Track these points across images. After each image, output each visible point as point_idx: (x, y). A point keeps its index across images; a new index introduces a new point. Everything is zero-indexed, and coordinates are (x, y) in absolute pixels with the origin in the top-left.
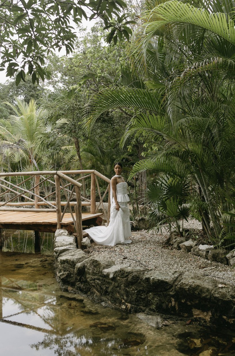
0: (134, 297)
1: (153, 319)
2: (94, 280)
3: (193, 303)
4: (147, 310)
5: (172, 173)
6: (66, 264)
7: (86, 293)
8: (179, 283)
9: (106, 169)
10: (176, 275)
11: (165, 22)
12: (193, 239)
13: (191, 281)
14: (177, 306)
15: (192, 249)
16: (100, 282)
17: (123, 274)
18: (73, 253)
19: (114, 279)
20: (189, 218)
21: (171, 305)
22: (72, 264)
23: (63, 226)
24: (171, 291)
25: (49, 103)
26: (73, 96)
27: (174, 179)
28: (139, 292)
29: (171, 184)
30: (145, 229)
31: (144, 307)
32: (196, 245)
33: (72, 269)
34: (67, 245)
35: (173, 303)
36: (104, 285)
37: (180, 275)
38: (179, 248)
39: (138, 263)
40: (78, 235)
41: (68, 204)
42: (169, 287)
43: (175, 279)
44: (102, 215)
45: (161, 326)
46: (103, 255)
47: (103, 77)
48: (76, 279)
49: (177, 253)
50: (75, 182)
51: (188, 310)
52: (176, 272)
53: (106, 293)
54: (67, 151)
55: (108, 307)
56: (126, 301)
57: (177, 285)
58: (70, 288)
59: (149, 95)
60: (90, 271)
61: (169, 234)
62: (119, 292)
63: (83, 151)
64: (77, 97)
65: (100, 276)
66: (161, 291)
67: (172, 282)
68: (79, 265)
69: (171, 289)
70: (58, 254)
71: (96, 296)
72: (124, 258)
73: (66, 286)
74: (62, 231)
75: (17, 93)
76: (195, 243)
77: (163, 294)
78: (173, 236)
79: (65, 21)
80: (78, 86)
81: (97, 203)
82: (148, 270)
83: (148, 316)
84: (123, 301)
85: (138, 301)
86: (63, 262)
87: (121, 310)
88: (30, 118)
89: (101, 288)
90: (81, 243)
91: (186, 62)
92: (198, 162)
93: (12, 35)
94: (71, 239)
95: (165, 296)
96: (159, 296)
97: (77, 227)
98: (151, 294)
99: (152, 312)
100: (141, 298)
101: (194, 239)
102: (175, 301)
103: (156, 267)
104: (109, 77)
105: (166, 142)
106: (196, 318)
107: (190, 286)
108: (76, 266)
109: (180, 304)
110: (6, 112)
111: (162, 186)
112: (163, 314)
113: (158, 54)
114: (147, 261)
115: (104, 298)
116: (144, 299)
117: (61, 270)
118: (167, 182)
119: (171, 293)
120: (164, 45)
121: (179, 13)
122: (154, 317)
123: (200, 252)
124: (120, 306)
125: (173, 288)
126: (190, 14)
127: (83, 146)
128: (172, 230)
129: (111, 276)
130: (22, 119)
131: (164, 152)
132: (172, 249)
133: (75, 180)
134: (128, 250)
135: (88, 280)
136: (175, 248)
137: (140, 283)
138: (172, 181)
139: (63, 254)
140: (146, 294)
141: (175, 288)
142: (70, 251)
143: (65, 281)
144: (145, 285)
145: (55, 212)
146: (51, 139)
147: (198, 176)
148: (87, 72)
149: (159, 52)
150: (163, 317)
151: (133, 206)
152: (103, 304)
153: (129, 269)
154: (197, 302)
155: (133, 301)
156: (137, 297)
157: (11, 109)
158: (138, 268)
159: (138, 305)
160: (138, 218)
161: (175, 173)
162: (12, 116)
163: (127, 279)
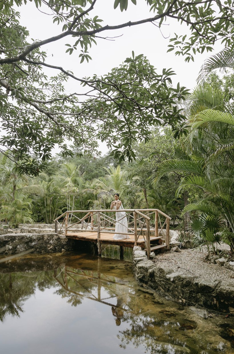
0: (188, 295)
1: (201, 312)
2: (160, 281)
3: (229, 303)
4: (197, 305)
5: (210, 213)
6: (142, 269)
7: (155, 289)
8: (219, 288)
9: (163, 208)
10: (217, 282)
11: (204, 122)
12: (224, 257)
13: (227, 287)
14: (217, 304)
15: (224, 264)
16: (164, 283)
17: (180, 279)
18: (146, 263)
19: (173, 282)
20: (221, 242)
21: (214, 303)
22: (146, 270)
23: (138, 244)
24: (214, 293)
25: (129, 168)
26: (143, 163)
27: (210, 216)
28: (191, 292)
29: (208, 220)
30: (191, 248)
31: (195, 302)
32: (227, 261)
33: (146, 273)
34: (142, 257)
35: (215, 302)
36: (167, 285)
37: (219, 283)
38: (215, 263)
39: (188, 272)
40: (148, 250)
41: (142, 230)
42: (211, 291)
43: (216, 285)
44: (162, 238)
45: (207, 317)
46: (164, 264)
47: (164, 154)
48: (149, 279)
49: (215, 266)
50: (146, 216)
51: (226, 307)
52: (216, 280)
53: (168, 290)
54: (139, 196)
55: (170, 300)
56: (182, 297)
57: (217, 290)
58: (144, 285)
59: (194, 165)
60: (158, 275)
61: (208, 252)
62: (177, 291)
63: (148, 196)
64: (145, 164)
65: (164, 279)
66: (206, 293)
67: (214, 287)
68: (150, 271)
69: (214, 292)
70: (136, 262)
71: (162, 292)
72: (178, 268)
73: (142, 284)
74: (138, 247)
75: (110, 162)
76: (226, 260)
77: (208, 295)
78: (210, 254)
79: (144, 125)
80: (148, 159)
81: (159, 230)
82: (197, 277)
83: (197, 309)
84: (180, 297)
85: (190, 298)
86: (140, 268)
87: (179, 303)
88: (117, 176)
89: (165, 287)
90: (150, 256)
91: (216, 143)
92: (227, 206)
93: (113, 133)
94: (143, 253)
95: (209, 296)
96: (205, 296)
97: (147, 245)
98: (200, 294)
99: (201, 306)
100: (193, 296)
101: (226, 257)
102: (216, 300)
103: (200, 275)
104: (167, 153)
105: (204, 193)
106: (232, 314)
107: (227, 291)
108: (148, 271)
109: (220, 303)
110: (103, 173)
111: (202, 220)
112: (208, 308)
113: (198, 140)
114: (194, 270)
115: (167, 294)
116: (194, 297)
117: (138, 273)
118: (205, 218)
119: (213, 295)
120: (202, 134)
121: (212, 116)
122: (202, 310)
123: (231, 267)
124: (178, 300)
125: (215, 291)
126: (220, 117)
127: (148, 193)
128: (210, 250)
129: (172, 280)
130: (112, 177)
131: (204, 199)
132: (210, 263)
133: (146, 215)
134: (180, 262)
135: (157, 281)
136: (212, 262)
137: (191, 286)
138: (209, 218)
139: (140, 262)
140: (196, 294)
141: (216, 292)
142: (144, 261)
143: (141, 280)
144: (195, 288)
145: (133, 235)
146: (130, 189)
147: (227, 215)
148: (154, 151)
149: (199, 138)
150: (208, 311)
151: (181, 232)
152: (167, 297)
153: (184, 276)
154: (232, 302)
155: (187, 298)
156: (190, 295)
157: (106, 171)
158: (190, 276)
159: (190, 301)
160: (185, 241)
161: (212, 213)
162: (106, 175)
163: (183, 283)
